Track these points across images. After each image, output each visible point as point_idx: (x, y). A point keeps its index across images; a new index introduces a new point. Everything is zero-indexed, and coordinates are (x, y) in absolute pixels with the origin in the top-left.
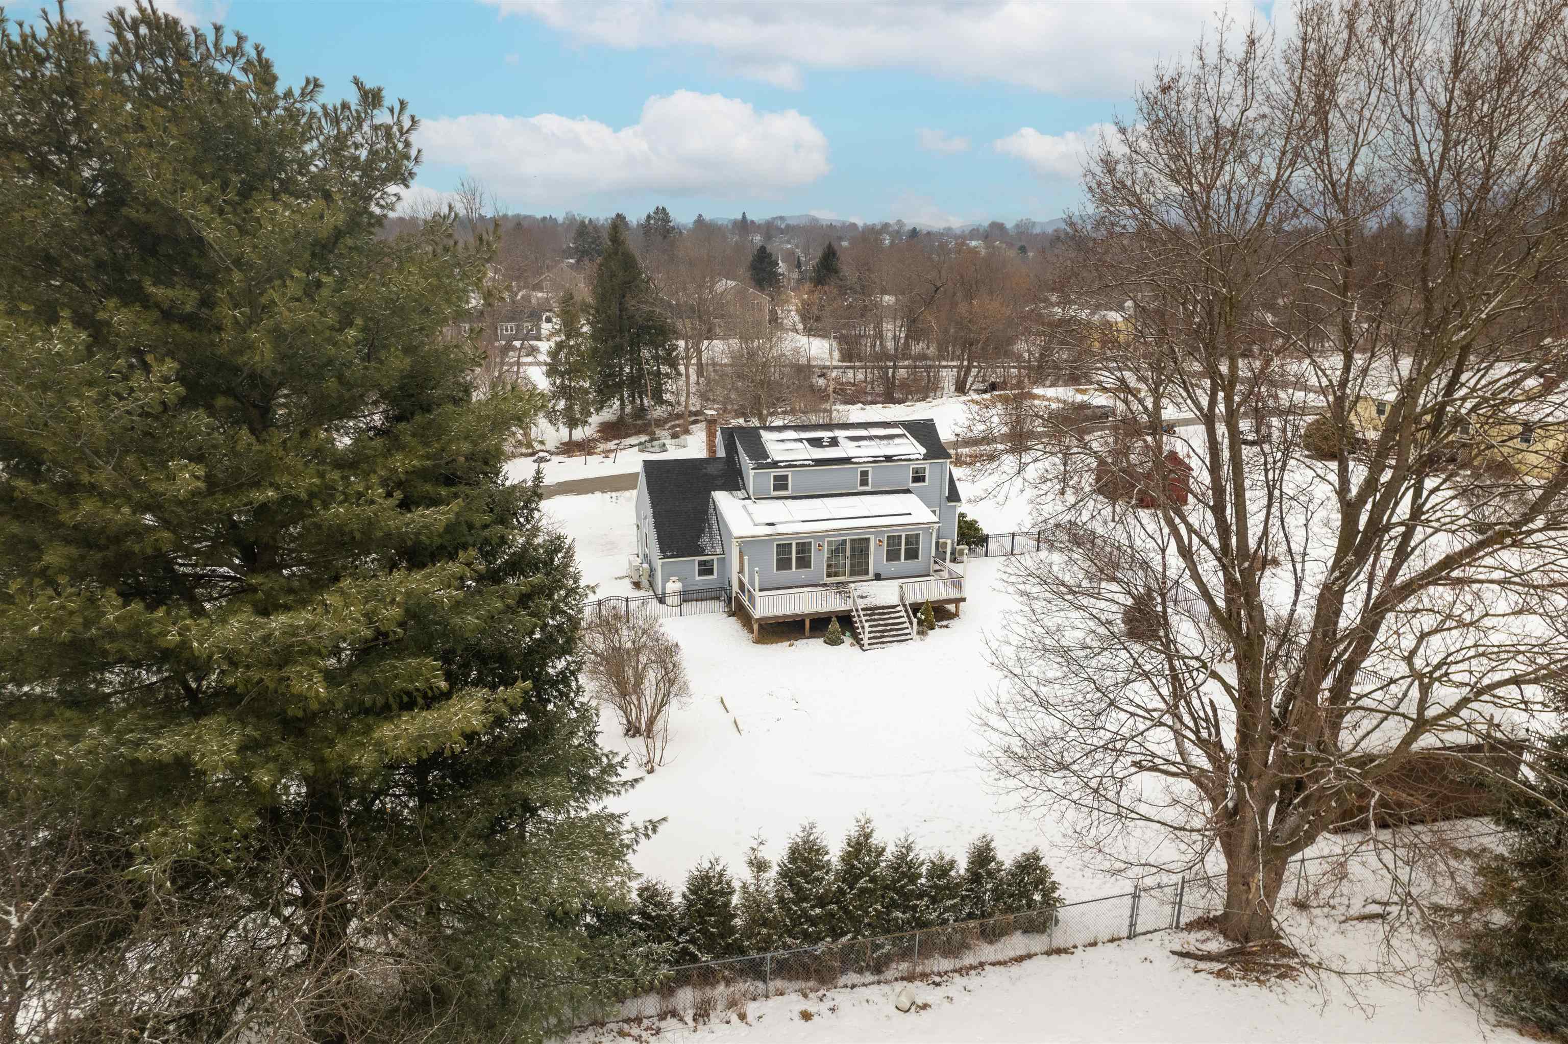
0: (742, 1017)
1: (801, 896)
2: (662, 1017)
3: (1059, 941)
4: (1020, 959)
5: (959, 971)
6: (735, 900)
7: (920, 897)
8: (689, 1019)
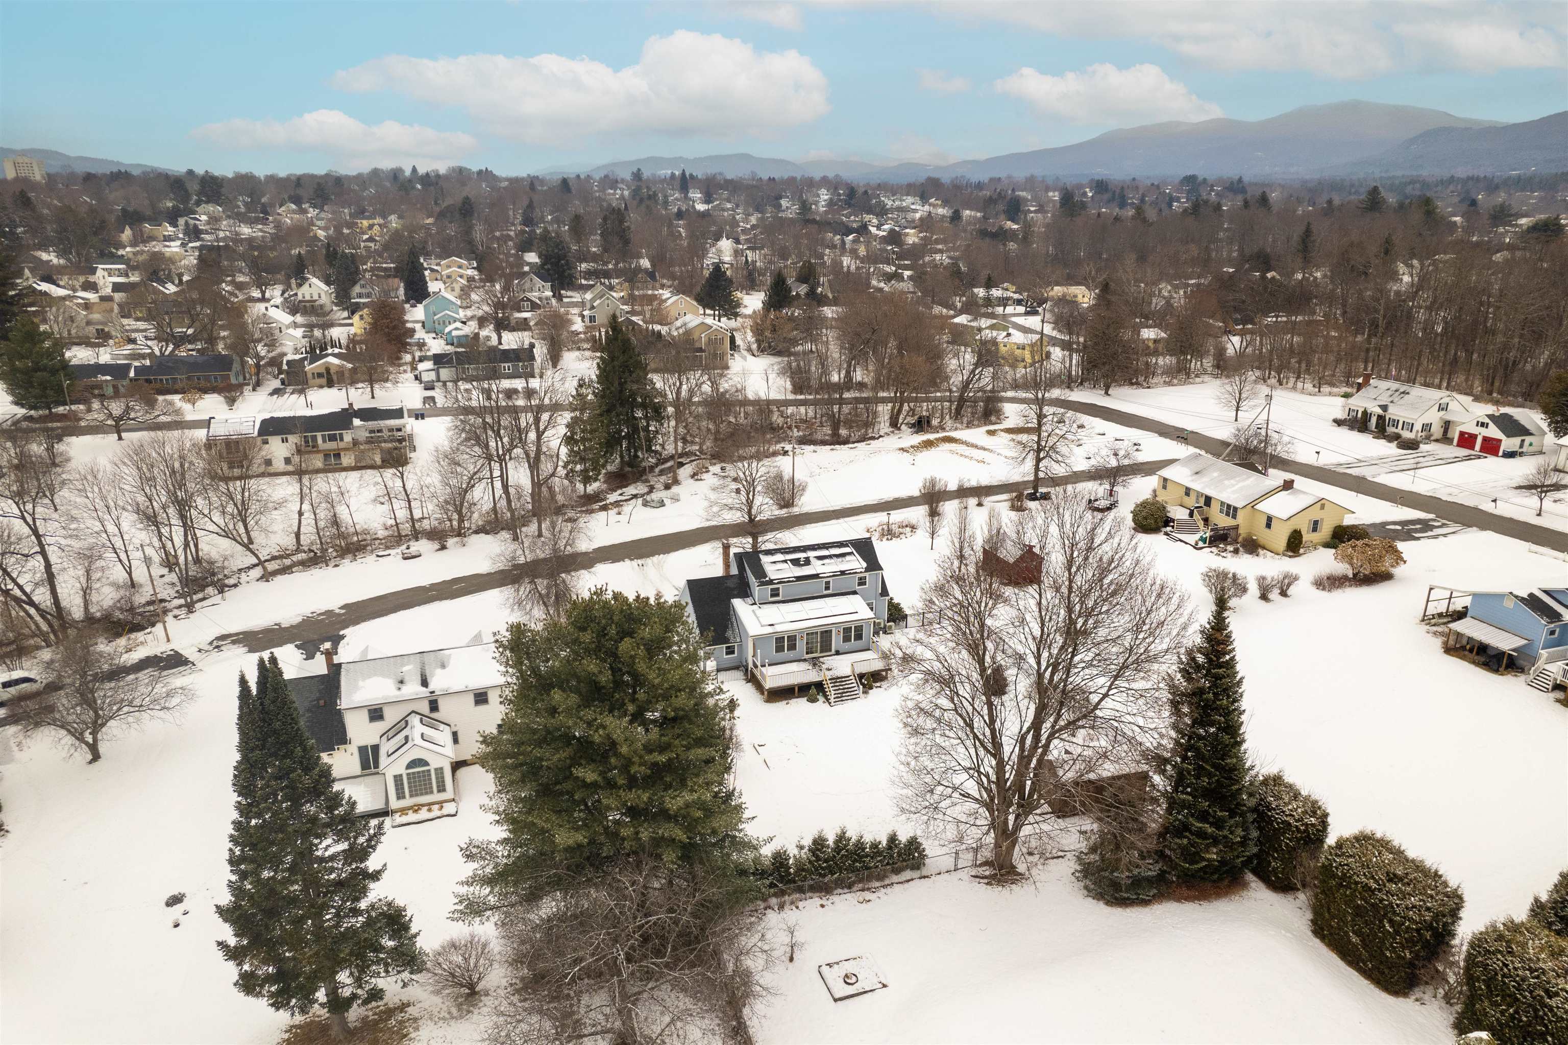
0: (797, 907)
1: (818, 859)
2: (765, 909)
3: (924, 873)
4: (908, 881)
5: (883, 887)
6: (791, 862)
7: (867, 856)
8: (776, 908)
